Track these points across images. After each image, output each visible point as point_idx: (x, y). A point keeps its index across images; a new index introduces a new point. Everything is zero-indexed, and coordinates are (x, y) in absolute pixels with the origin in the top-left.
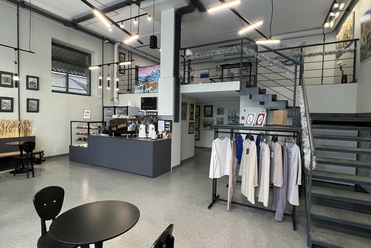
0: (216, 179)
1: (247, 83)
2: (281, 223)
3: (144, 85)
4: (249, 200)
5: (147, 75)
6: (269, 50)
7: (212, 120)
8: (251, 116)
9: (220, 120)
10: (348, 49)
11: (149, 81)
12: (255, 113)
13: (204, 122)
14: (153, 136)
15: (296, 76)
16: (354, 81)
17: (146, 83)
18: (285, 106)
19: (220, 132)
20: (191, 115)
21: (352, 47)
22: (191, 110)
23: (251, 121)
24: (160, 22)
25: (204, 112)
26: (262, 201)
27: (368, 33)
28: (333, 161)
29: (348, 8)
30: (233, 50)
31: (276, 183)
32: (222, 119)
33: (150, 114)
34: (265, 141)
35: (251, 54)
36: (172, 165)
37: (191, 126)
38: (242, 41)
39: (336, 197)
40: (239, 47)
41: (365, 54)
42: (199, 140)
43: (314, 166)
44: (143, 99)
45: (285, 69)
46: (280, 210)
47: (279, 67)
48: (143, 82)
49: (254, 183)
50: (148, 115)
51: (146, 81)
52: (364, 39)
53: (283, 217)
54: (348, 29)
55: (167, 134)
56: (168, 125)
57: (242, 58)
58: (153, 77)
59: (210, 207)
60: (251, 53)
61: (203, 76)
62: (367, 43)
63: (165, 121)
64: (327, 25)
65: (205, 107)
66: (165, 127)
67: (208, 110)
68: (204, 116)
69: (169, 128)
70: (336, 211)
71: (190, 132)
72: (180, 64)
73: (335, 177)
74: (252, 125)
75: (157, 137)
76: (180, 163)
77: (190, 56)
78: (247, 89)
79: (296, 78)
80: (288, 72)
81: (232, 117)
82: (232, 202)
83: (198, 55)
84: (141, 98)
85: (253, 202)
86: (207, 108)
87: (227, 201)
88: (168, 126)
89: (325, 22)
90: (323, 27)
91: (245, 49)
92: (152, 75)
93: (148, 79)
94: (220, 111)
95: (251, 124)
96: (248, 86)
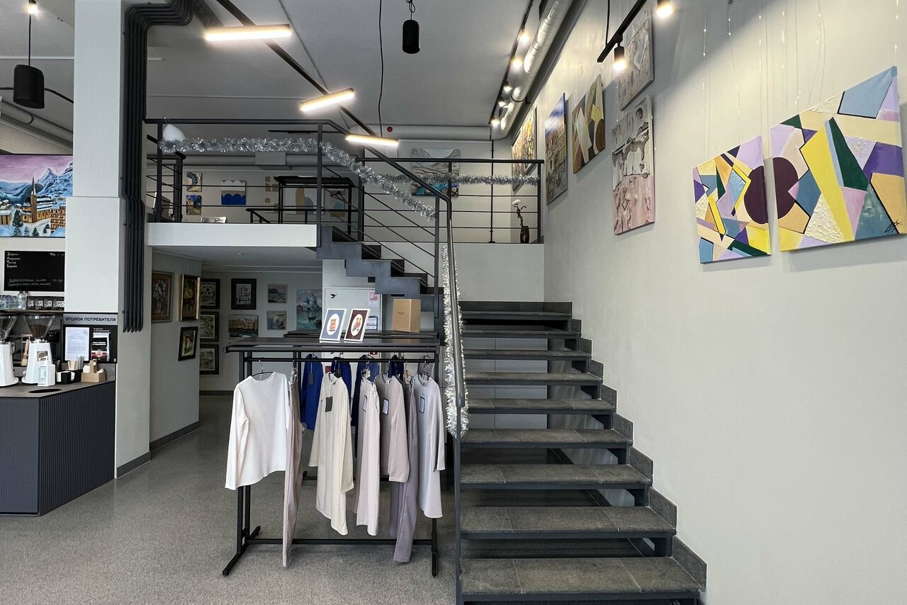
0: (248, 487)
1: (335, 231)
2: (407, 566)
3: (17, 213)
4: (334, 526)
5: (30, 182)
6: (380, 158)
7: (254, 319)
8: (335, 316)
9: (276, 318)
10: (529, 177)
11: (38, 200)
12: (345, 310)
13: (232, 322)
14: (42, 376)
15: (437, 222)
16: (540, 240)
17: (25, 204)
18: (417, 289)
19: (257, 360)
20: (187, 306)
21: (534, 175)
22: (186, 293)
23: (336, 329)
24: (73, 25)
25: (232, 296)
26: (364, 523)
27: (555, 152)
28: (504, 406)
29: (526, 98)
30: (299, 146)
31: (394, 473)
32: (283, 315)
33: (40, 303)
34: (369, 376)
35: (341, 161)
36: (119, 460)
37: (187, 337)
38: (320, 128)
39: (508, 483)
40: (312, 141)
41: (553, 190)
42: (216, 372)
43: (464, 427)
44: (14, 257)
45: (415, 207)
46: (404, 536)
47: (404, 200)
48: (12, 203)
49: (345, 482)
50: (34, 308)
51: (27, 199)
52: (551, 162)
53: (413, 548)
54: (529, 139)
55: (97, 368)
56: (104, 340)
57: (320, 166)
58: (53, 189)
59: (227, 572)
60: (342, 158)
61: (231, 200)
62: (555, 171)
63: (93, 329)
64: (495, 123)
65: (235, 282)
66: (92, 347)
67: (244, 292)
68: (232, 309)
69: (108, 348)
70: (508, 514)
71: (183, 355)
72: (145, 160)
73: (508, 440)
74: (339, 339)
75: (59, 380)
76: (147, 450)
77: (176, 143)
78: (334, 245)
79: (437, 227)
80: (423, 214)
81: (308, 309)
82: (294, 541)
83: (202, 145)
84: (6, 252)
85: (343, 531)
86: (239, 286)
87: (280, 541)
88: (102, 343)
89: (492, 117)
90: (489, 126)
91: (327, 148)
92: (51, 184)
93: (34, 193)
94: (276, 295)
95: (335, 336)
96: (338, 237)
